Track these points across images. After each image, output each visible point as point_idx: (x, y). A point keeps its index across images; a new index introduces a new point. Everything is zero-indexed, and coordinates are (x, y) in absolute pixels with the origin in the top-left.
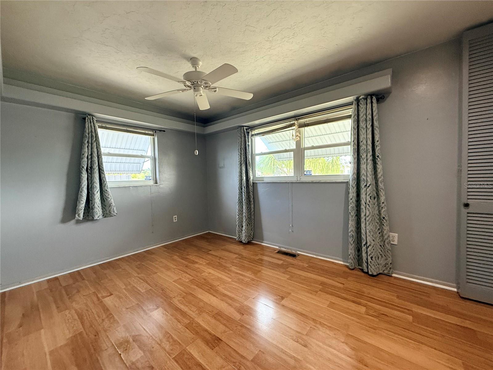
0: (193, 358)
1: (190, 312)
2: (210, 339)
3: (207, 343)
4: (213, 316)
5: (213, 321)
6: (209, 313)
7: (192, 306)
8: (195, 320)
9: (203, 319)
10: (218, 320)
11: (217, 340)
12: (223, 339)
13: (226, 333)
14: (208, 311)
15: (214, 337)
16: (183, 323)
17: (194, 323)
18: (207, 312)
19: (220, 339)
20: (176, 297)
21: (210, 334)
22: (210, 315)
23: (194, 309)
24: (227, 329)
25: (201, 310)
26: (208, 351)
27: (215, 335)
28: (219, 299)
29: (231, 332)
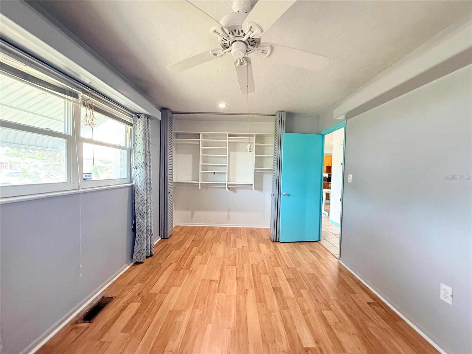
0: (293, 291)
1: (279, 318)
2: (278, 292)
3: (281, 292)
4: (264, 302)
5: (268, 299)
6: (266, 306)
7: (273, 323)
8: (279, 309)
9: (273, 305)
10: (264, 297)
11: (275, 289)
12: (271, 288)
13: (267, 289)
14: (264, 309)
15: (275, 291)
16: (289, 313)
17: (281, 308)
18: (266, 308)
19: (273, 289)
20: (282, 351)
21: (276, 294)
22: (266, 304)
23: (273, 319)
24: (265, 290)
25: (269, 314)
26: (283, 288)
27: (274, 292)
28: (247, 312)
29: (264, 287)
